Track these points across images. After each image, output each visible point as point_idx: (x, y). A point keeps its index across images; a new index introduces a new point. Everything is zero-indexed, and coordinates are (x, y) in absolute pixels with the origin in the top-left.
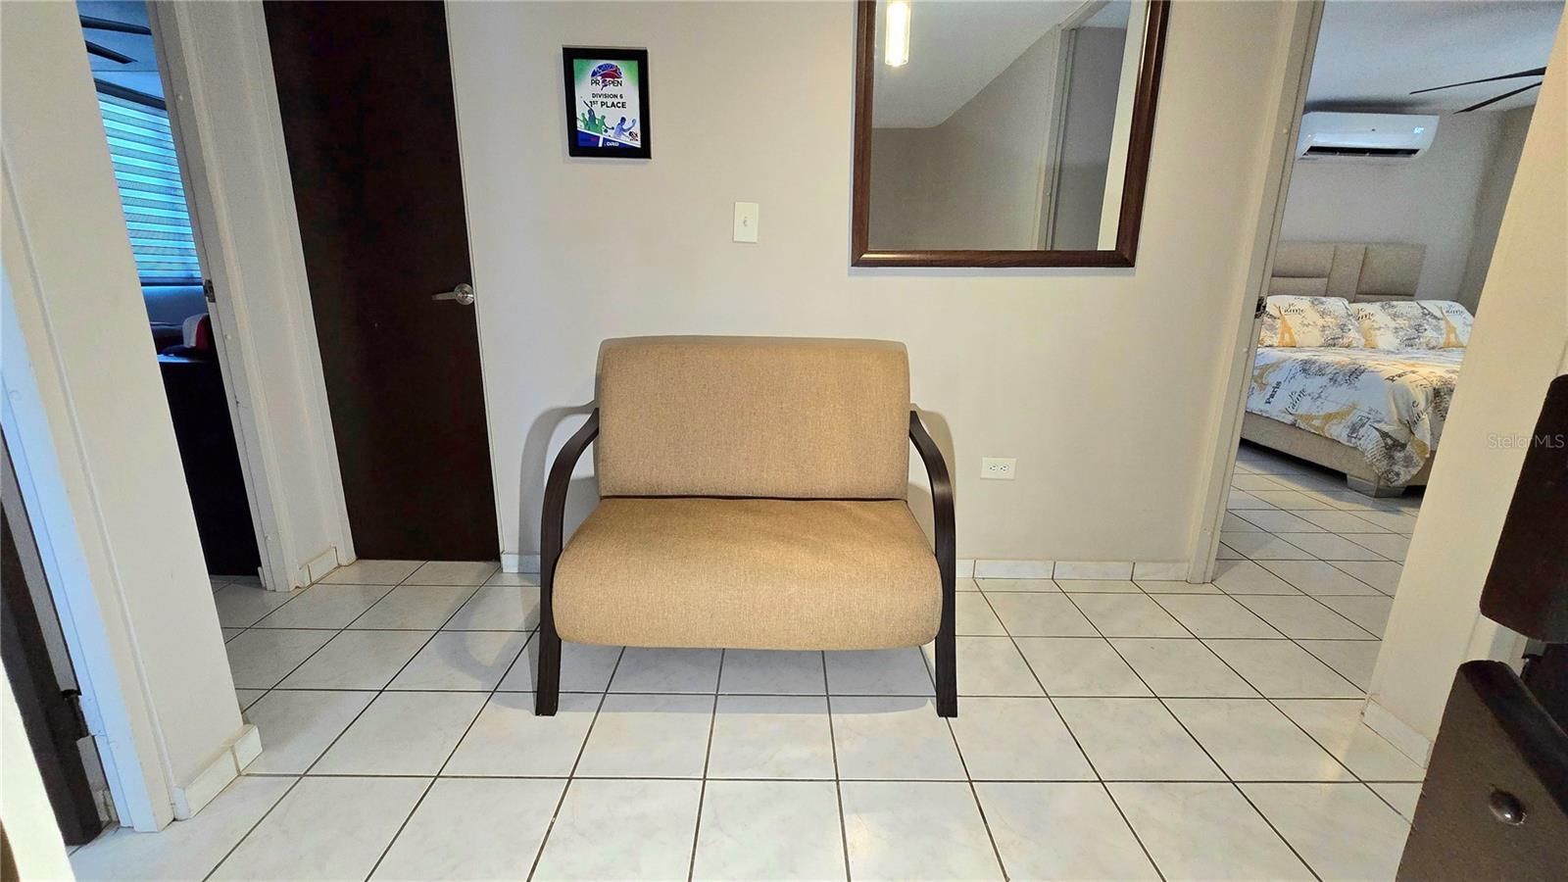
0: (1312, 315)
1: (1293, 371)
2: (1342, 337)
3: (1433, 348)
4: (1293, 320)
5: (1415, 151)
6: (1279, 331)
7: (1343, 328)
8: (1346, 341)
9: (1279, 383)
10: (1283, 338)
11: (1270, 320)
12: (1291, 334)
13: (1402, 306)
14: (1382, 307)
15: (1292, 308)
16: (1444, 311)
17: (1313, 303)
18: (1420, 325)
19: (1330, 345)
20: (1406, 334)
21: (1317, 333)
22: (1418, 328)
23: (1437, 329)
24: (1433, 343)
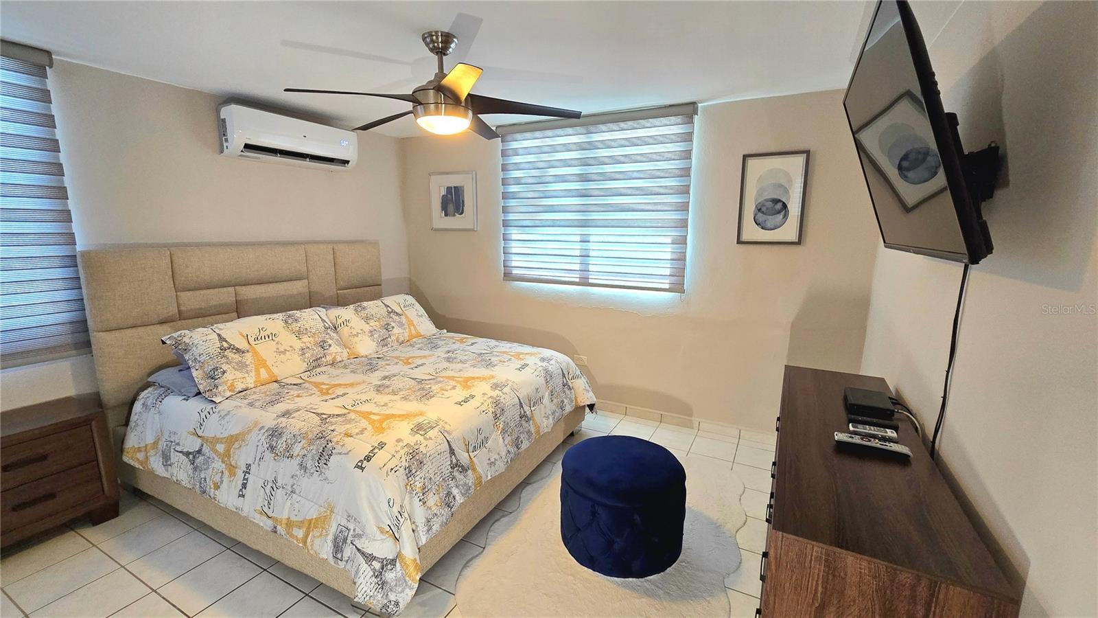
0: (287, 339)
1: (260, 449)
2: (325, 356)
3: (403, 342)
4: (266, 350)
5: (347, 162)
6: (252, 367)
7: (323, 345)
8: (329, 358)
9: (248, 466)
10: (258, 374)
11: (237, 356)
12: (267, 368)
13: (373, 307)
14: (356, 310)
15: (263, 334)
16: (402, 306)
17: (286, 322)
18: (388, 324)
19: (314, 367)
20: (379, 336)
21: (297, 358)
22: (387, 327)
23: (401, 325)
24: (401, 339)
